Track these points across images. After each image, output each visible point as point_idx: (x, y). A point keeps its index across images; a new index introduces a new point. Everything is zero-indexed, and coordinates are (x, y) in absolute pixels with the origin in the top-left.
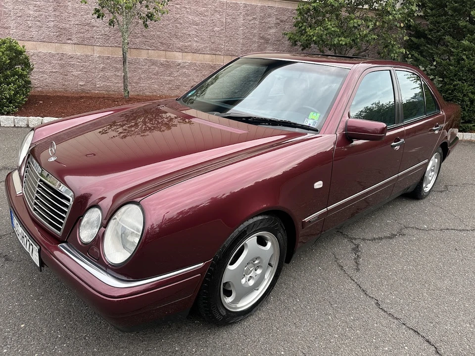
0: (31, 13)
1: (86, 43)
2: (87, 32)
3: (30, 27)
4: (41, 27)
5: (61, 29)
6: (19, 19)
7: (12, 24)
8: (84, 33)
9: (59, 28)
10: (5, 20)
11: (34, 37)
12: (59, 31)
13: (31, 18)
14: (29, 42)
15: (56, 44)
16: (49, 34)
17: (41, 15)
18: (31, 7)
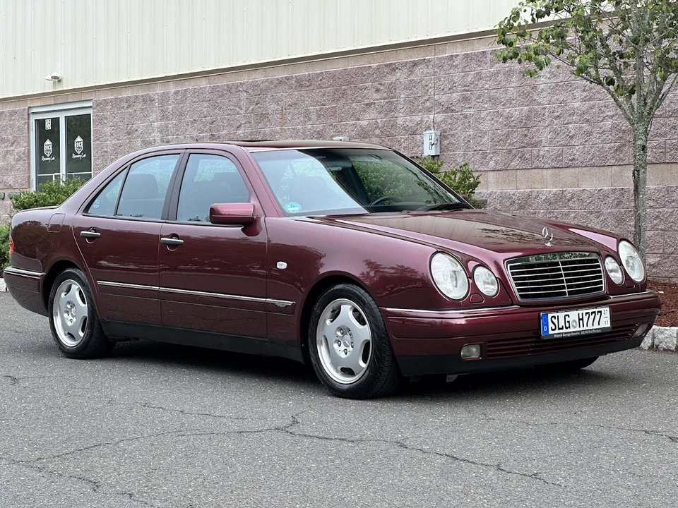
0: (576, 105)
1: (668, 158)
2: (673, 131)
3: (572, 137)
4: (590, 134)
5: (624, 131)
6: (556, 122)
7: (545, 136)
8: (665, 134)
9: (620, 130)
10: (535, 129)
11: (576, 157)
12: (621, 138)
13: (574, 118)
14: (568, 170)
15: (613, 167)
16: (603, 147)
17: (592, 107)
18: (577, 93)
